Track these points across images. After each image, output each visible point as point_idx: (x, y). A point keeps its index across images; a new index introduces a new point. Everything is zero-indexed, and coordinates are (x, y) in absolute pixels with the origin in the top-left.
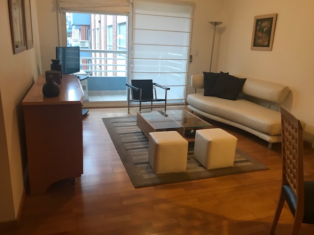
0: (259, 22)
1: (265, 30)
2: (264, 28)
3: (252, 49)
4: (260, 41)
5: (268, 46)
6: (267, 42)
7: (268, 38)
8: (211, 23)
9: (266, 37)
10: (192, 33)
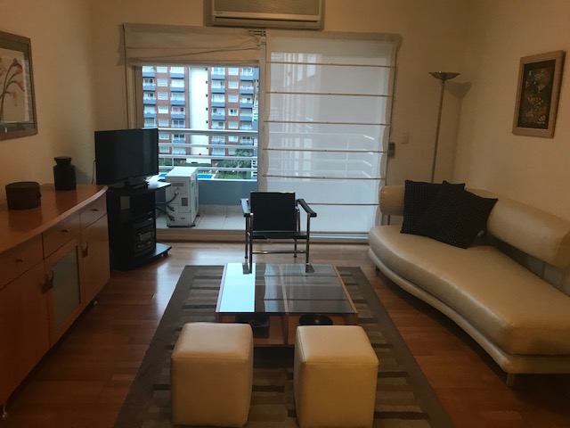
0: (529, 68)
1: (540, 87)
2: (537, 84)
3: (515, 132)
4: (530, 114)
5: (545, 126)
6: (543, 118)
7: (545, 108)
8: (435, 75)
9: (542, 106)
10: (392, 99)
